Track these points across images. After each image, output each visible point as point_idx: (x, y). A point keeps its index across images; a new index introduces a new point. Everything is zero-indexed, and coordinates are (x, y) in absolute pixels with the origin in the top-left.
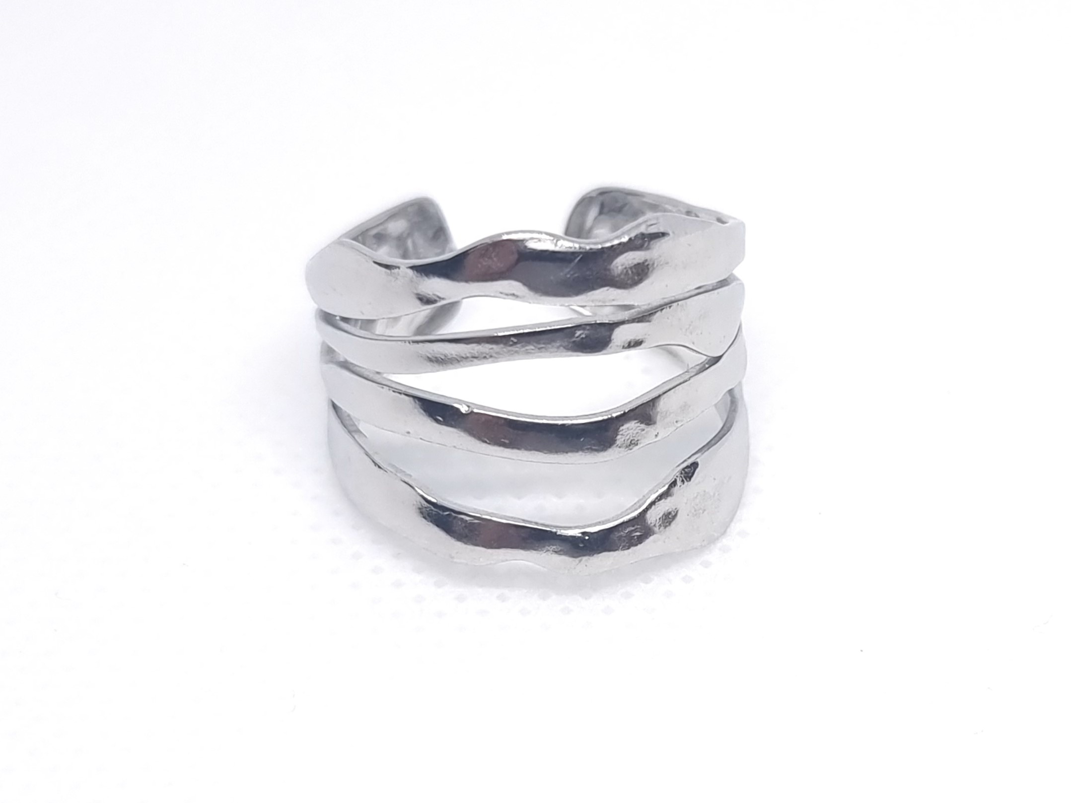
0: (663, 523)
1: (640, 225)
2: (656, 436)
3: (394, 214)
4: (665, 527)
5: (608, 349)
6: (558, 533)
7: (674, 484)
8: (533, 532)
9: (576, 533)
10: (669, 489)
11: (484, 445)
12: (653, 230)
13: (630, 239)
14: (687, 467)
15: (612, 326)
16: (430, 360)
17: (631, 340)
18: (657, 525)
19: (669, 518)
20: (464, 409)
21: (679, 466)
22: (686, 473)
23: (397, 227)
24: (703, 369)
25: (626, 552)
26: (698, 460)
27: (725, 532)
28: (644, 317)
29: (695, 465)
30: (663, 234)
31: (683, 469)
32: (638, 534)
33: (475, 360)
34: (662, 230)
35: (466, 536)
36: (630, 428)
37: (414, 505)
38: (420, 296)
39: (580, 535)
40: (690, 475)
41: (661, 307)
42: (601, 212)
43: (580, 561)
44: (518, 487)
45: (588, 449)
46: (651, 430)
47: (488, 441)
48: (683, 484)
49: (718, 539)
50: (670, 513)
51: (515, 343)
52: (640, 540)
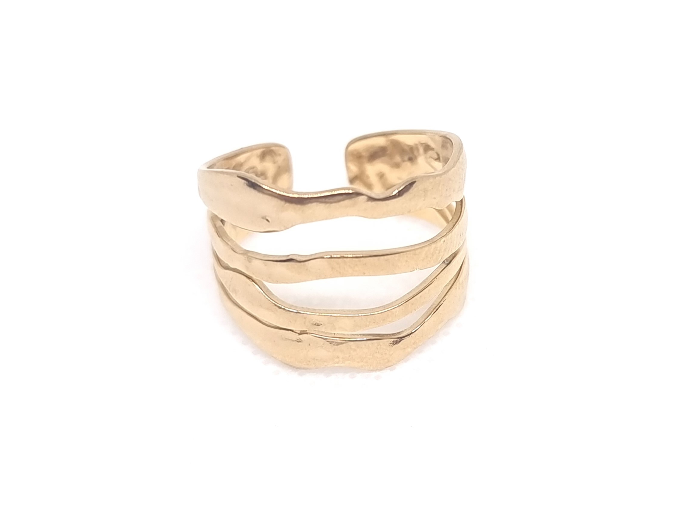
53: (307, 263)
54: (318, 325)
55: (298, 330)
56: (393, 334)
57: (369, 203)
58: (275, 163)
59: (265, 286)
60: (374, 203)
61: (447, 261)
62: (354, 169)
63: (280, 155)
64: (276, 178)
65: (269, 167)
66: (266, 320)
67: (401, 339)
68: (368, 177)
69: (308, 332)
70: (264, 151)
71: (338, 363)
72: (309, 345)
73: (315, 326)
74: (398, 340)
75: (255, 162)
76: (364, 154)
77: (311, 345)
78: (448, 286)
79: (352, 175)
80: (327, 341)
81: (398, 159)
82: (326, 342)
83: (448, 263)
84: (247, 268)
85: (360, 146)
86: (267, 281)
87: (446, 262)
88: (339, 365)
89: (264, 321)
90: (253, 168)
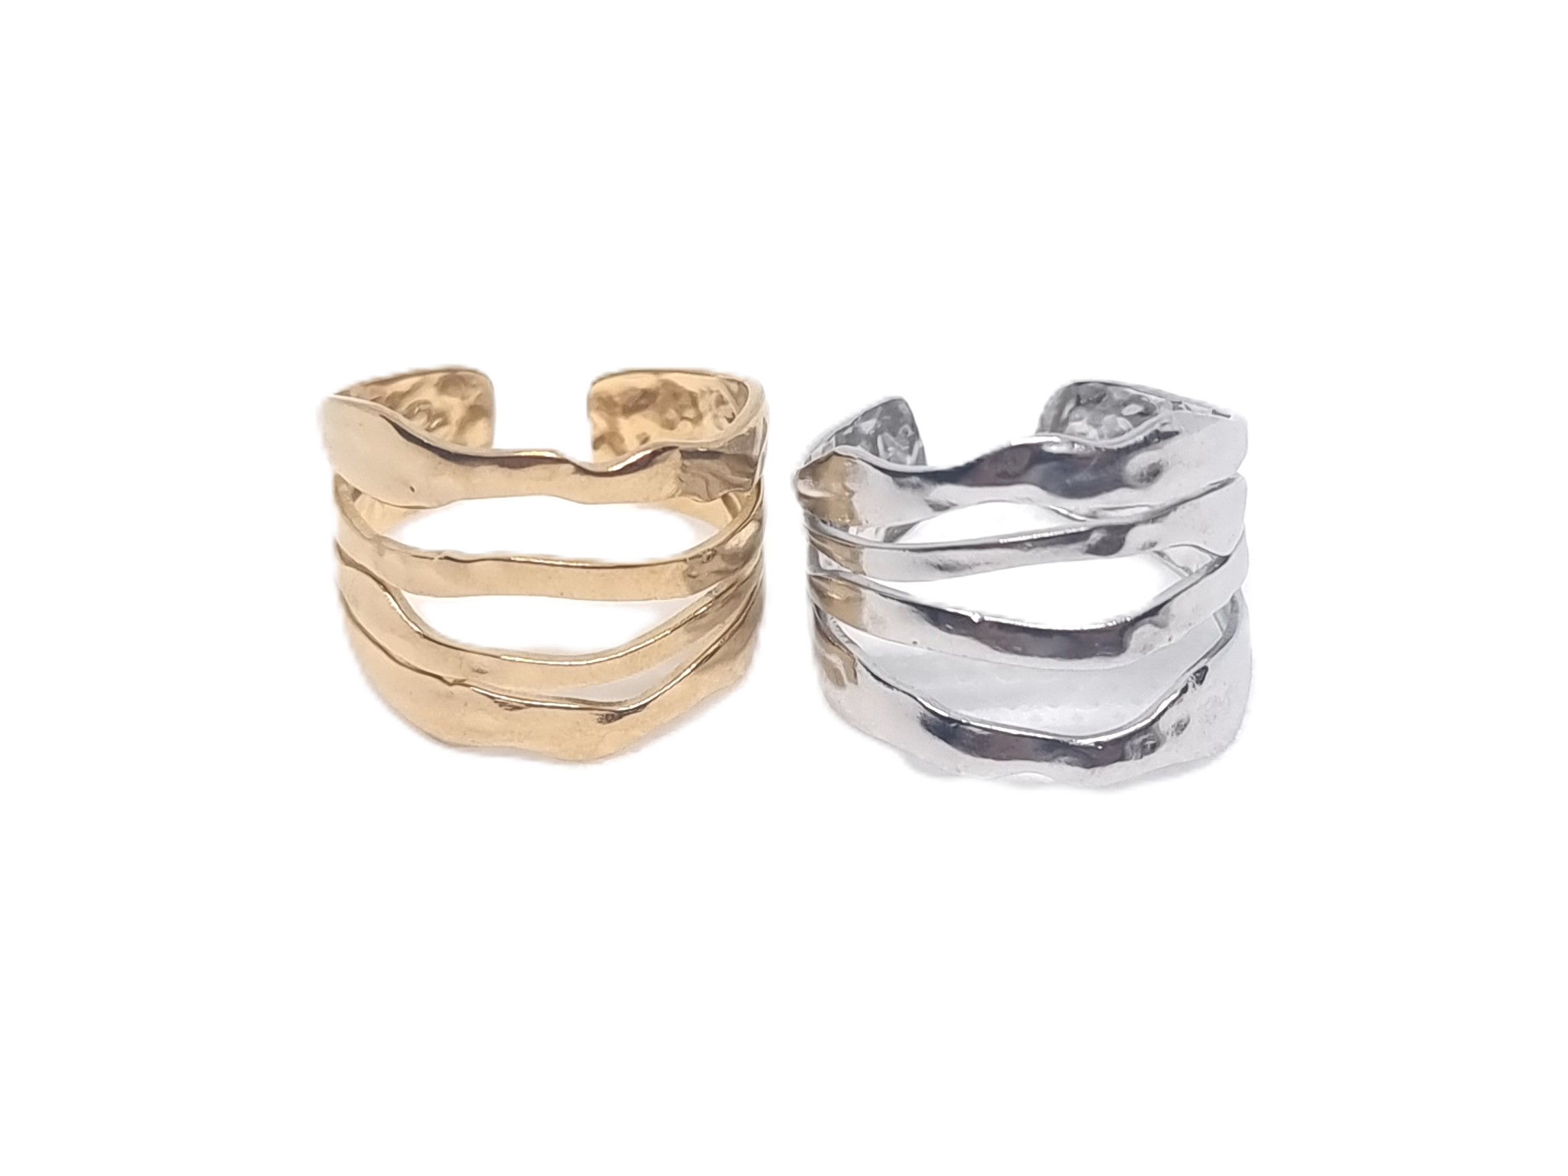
0: (1176, 730)
1: (1154, 424)
2: (1170, 640)
3: (867, 415)
4: (1178, 734)
5: (1122, 551)
6: (1071, 743)
7: (1185, 690)
8: (1045, 742)
9: (1089, 742)
10: (1180, 695)
11: (997, 653)
12: (1167, 429)
13: (1145, 438)
14: (1198, 672)
15: (1127, 528)
16: (940, 568)
17: (1145, 543)
18: (1170, 733)
19: (1181, 727)
20: (976, 619)
21: (1189, 670)
22: (1197, 677)
23: (868, 427)
24: (1212, 569)
25: (1139, 761)
26: (1209, 665)
27: (1234, 738)
28: (1156, 516)
29: (1205, 669)
30: (1177, 433)
31: (1195, 674)
32: (1152, 742)
33: (988, 567)
34: (1176, 428)
35: (974, 749)
36: (1143, 633)
37: (918, 717)
38: (930, 503)
39: (1093, 745)
40: (1201, 679)
41: (1174, 507)
42: (1078, 404)
43: (1093, 773)
44: (1011, 699)
45: (1101, 655)
46: (1164, 634)
47: (1000, 649)
48: (1195, 690)
49: (1226, 747)
50: (1181, 721)
51: (1029, 548)
52: (1154, 747)
53: (469, 565)
54: (482, 672)
55: (451, 678)
56: (603, 704)
57: (578, 476)
58: (463, 398)
59: (402, 598)
60: (584, 478)
61: (716, 592)
62: (603, 425)
63: (474, 386)
64: (463, 426)
65: (455, 406)
66: (400, 655)
67: (621, 715)
68: (622, 440)
69: (466, 682)
70: (445, 377)
71: (511, 740)
72: (466, 705)
73: (477, 674)
74: (616, 714)
75: (429, 394)
76: (617, 399)
77: (470, 705)
78: (716, 634)
79: (598, 434)
80: (496, 702)
81: (672, 414)
82: (493, 703)
83: (717, 594)
84: (376, 565)
85: (613, 386)
86: (405, 590)
87: (714, 593)
88: (512, 744)
89: (397, 658)
90: (426, 402)
